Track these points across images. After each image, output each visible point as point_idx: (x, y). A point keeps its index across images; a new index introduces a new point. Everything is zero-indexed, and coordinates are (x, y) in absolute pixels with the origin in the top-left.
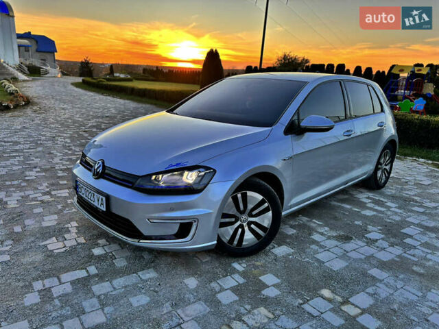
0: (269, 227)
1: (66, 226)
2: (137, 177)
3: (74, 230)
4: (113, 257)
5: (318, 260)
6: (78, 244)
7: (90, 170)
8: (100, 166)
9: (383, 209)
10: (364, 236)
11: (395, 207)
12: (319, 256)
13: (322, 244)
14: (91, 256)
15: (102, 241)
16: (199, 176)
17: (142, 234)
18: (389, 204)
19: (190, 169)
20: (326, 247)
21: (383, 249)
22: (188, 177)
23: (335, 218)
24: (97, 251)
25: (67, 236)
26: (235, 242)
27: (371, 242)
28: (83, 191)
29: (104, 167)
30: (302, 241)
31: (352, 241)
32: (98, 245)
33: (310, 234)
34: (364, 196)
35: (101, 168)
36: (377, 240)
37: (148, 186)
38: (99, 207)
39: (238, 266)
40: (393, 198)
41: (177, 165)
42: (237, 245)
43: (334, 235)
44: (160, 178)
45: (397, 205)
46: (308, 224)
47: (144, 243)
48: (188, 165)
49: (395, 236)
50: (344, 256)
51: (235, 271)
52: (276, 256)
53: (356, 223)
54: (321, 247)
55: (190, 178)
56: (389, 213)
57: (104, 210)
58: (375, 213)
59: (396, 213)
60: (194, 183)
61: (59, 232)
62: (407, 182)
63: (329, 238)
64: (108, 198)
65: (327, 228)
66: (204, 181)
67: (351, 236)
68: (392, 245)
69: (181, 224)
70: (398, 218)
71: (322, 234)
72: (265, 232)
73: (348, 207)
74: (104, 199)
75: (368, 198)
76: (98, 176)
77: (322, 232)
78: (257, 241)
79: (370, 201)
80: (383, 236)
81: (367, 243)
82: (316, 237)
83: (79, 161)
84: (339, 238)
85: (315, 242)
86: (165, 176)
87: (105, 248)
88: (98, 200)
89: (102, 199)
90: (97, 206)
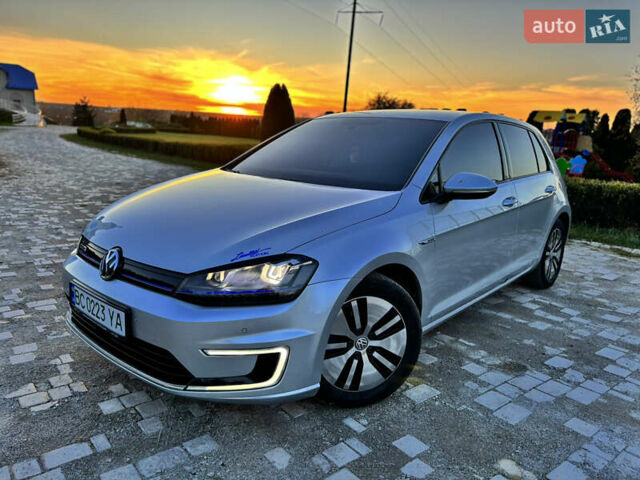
0: (402, 356)
1: (53, 362)
2: (180, 276)
3: (66, 370)
4: (138, 417)
5: (480, 407)
6: (75, 394)
7: (97, 266)
8: (114, 258)
9: (561, 320)
10: (543, 364)
11: (578, 316)
12: (483, 400)
13: (482, 378)
14: (98, 417)
15: (117, 388)
16: (288, 272)
17: (193, 377)
18: (567, 311)
19: (275, 260)
20: (489, 384)
21: (578, 384)
22: (270, 275)
23: (492, 335)
24: (108, 407)
25: (53, 380)
26: (348, 383)
27: (557, 374)
28: (84, 302)
29: (122, 260)
30: (449, 375)
31: (528, 372)
32: (109, 395)
33: (460, 363)
34: (528, 299)
35: (116, 262)
36: (565, 370)
37: (200, 291)
38: (113, 329)
39: (355, 424)
40: (570, 300)
41: (252, 253)
42: (351, 388)
43: (498, 362)
44: (222, 278)
45: (578, 313)
46: (454, 346)
47: (194, 391)
48: (272, 253)
49: (589, 362)
50: (521, 399)
51: (349, 433)
52: (413, 403)
53: (526, 342)
54: (482, 384)
55: (273, 276)
56: (570, 325)
57: (123, 334)
58: (549, 325)
59: (581, 325)
60: (282, 285)
61: (40, 373)
62: (582, 277)
63: (491, 368)
64: (129, 313)
65: (483, 353)
66: (300, 281)
67: (524, 364)
68: (589, 376)
69: (260, 356)
70: (586, 333)
71: (478, 362)
72: (395, 363)
73: (507, 316)
74: (122, 315)
75: (534, 302)
76: (111, 275)
77: (477, 360)
78: (383, 380)
79: (537, 306)
80: (572, 363)
81: (551, 374)
82: (470, 367)
83: (75, 251)
84: (507, 368)
85: (469, 376)
86: (232, 273)
87: (122, 399)
88: (112, 318)
89: (118, 315)
90: (109, 327)
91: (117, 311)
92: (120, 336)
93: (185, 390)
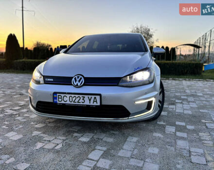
0: (162, 101)
4: (99, 139)
5: (180, 113)
10: (176, 102)
12: (178, 111)
15: (76, 135)
20: (173, 108)
24: (84, 140)
28: (66, 99)
32: (78, 137)
35: (83, 79)
38: (92, 104)
47: (131, 119)
57: (99, 104)
69: (149, 102)
88: (90, 100)
89: (95, 98)
90: (89, 104)
91: (93, 97)
92: (96, 106)
93: (128, 119)
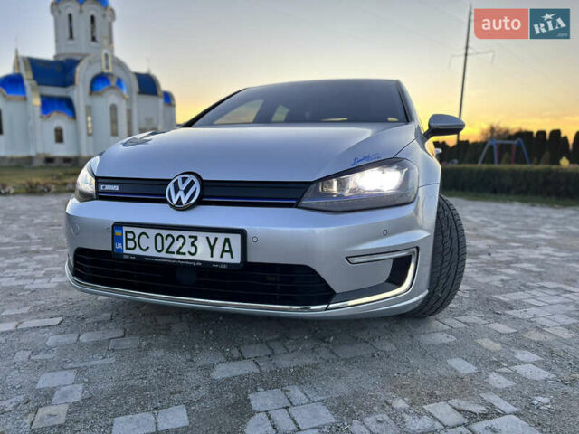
2: (301, 185)
28: (146, 242)
35: (197, 186)
38: (216, 258)
41: (365, 158)
47: (335, 309)
57: (237, 260)
69: (396, 260)
88: (212, 248)
89: (227, 240)
91: (222, 237)
92: (229, 265)
93: (327, 309)
